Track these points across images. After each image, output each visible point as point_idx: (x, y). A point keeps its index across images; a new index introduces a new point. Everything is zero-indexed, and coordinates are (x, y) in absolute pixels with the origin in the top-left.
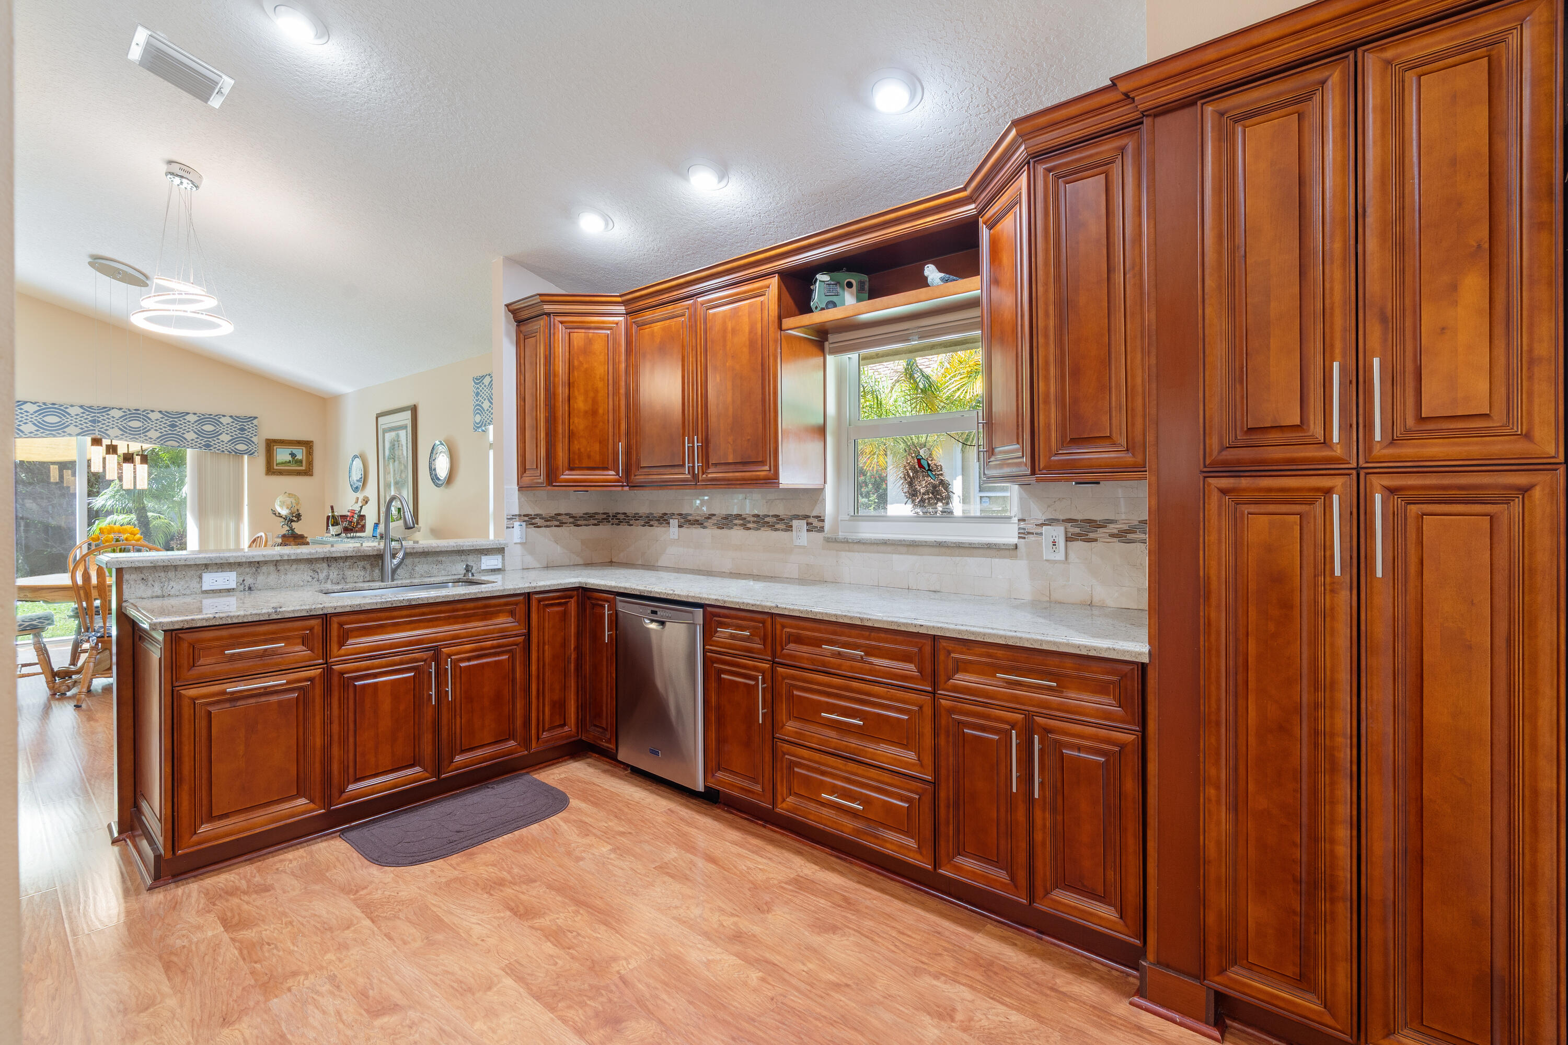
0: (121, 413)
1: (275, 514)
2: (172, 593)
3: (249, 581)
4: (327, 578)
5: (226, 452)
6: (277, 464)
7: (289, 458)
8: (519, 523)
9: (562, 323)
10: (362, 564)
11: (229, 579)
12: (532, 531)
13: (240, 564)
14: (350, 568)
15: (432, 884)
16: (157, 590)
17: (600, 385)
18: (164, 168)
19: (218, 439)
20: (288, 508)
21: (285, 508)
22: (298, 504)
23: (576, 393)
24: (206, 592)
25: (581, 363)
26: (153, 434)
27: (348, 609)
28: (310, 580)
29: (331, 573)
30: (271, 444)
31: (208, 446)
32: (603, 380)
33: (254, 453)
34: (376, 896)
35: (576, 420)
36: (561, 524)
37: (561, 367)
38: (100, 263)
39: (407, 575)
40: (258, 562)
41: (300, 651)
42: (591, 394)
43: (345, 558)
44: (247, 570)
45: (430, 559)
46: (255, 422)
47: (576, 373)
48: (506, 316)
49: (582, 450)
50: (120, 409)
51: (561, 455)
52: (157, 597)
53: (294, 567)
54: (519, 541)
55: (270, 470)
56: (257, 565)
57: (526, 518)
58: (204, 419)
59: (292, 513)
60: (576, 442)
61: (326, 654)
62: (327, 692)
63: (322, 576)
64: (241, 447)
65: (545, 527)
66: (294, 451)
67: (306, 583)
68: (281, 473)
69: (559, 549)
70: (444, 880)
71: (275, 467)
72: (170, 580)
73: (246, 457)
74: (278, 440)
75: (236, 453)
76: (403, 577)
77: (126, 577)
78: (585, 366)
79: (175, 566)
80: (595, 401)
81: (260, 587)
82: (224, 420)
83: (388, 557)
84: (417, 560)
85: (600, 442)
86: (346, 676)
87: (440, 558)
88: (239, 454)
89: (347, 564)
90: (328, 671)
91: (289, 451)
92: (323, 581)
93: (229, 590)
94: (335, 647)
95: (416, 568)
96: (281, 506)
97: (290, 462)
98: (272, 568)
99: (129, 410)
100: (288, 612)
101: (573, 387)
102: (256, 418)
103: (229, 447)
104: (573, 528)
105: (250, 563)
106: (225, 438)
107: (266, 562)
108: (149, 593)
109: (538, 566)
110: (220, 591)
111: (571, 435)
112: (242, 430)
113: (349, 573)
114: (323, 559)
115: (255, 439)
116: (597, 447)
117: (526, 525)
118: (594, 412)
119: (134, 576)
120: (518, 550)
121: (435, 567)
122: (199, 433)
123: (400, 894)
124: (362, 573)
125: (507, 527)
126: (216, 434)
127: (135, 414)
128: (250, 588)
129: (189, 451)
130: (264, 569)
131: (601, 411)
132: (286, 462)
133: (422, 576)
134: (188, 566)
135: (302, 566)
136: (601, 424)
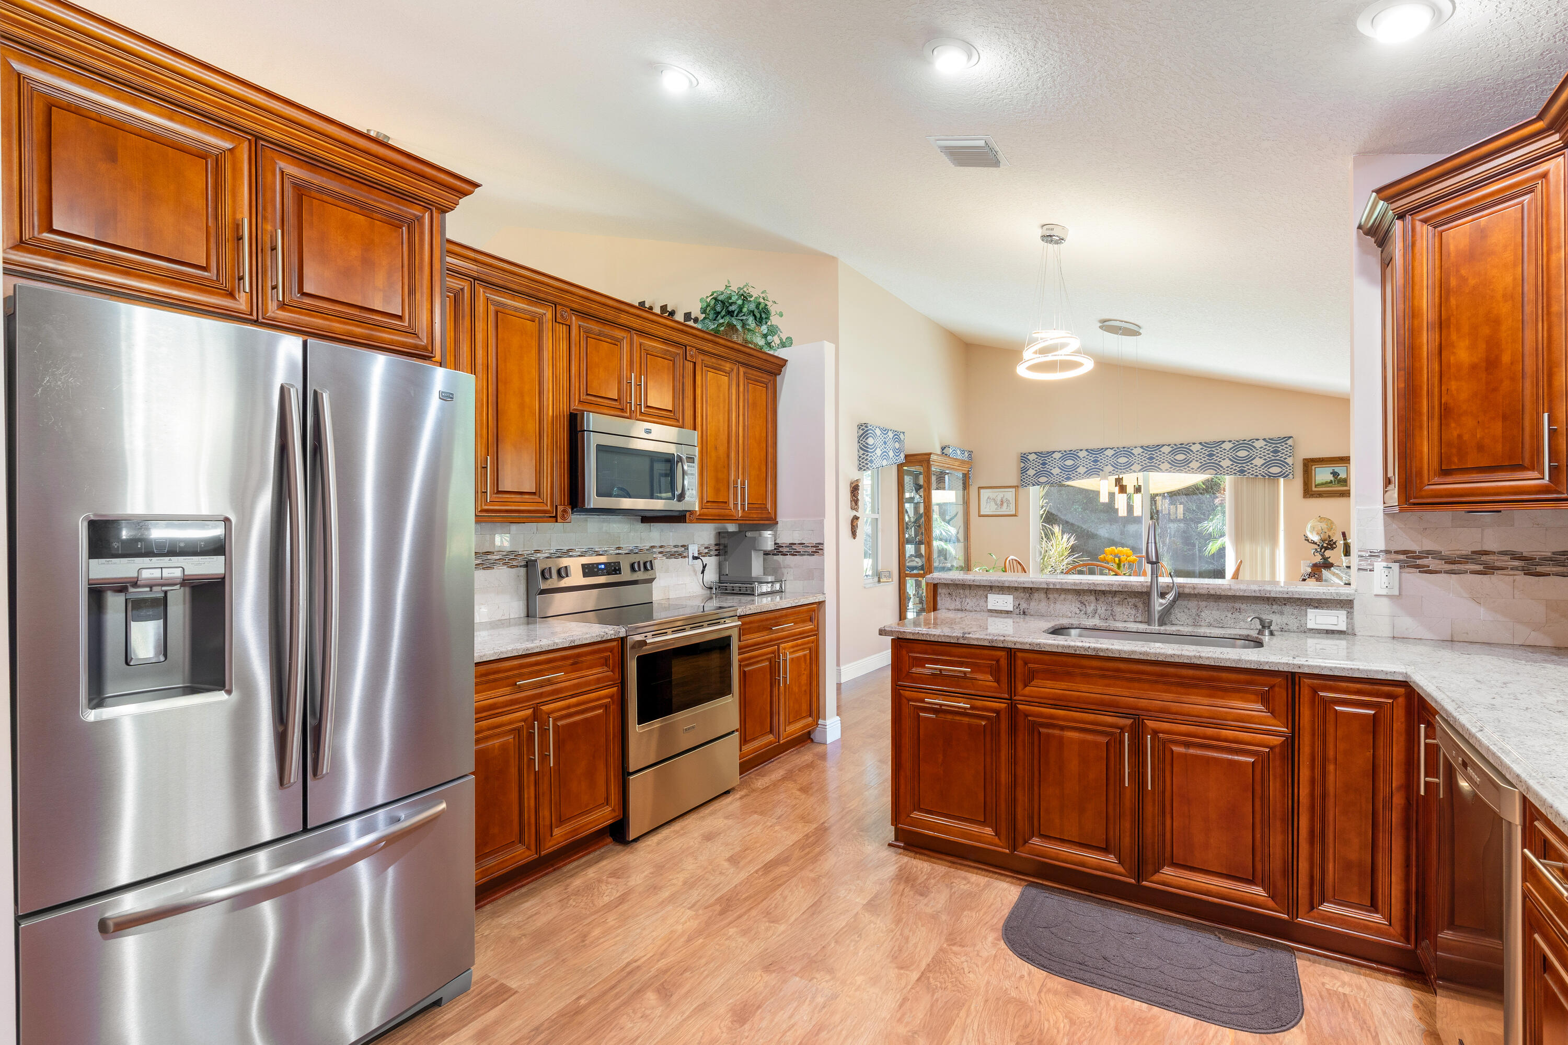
0: (1169, 449)
1: (1308, 540)
2: (967, 608)
3: (1024, 606)
4: (1095, 612)
5: (1260, 476)
6: (1316, 486)
7: (1331, 478)
8: (1385, 564)
9: (1425, 221)
10: (1132, 601)
11: (1005, 602)
12: (1415, 578)
13: (1016, 589)
14: (1119, 604)
15: (1001, 988)
16: (958, 604)
17: (1504, 309)
18: (1039, 232)
19: (1252, 464)
20: (1318, 534)
21: (1315, 533)
22: (1330, 529)
23: (1454, 337)
24: (991, 611)
25: (1464, 280)
26: (1195, 465)
27: (1027, 647)
28: (1078, 612)
29: (1099, 608)
30: (1309, 464)
31: (1242, 472)
32: (1512, 297)
33: (1288, 475)
34: (956, 960)
35: (1453, 385)
36: (1489, 570)
37: (1426, 301)
38: (1107, 326)
39: (1190, 621)
40: (1031, 588)
41: (986, 679)
42: (1486, 331)
43: (1114, 593)
44: (1022, 595)
45: (1223, 605)
46: (1290, 442)
47: (1453, 301)
48: (1360, 244)
49: (1466, 437)
50: (1169, 445)
51: (1426, 448)
52: (958, 610)
53: (1063, 596)
54: (1384, 592)
55: (1309, 492)
56: (1030, 591)
57: (1402, 557)
58: (1239, 445)
59: (1323, 541)
60: (1453, 425)
61: (1012, 691)
62: (1013, 729)
63: (1090, 609)
64: (1275, 470)
65: (1447, 572)
66: (1337, 470)
67: (1074, 615)
68: (1320, 495)
69: (1482, 613)
70: (1014, 994)
71: (1314, 489)
72: (966, 597)
73: (1282, 480)
74: (1316, 459)
75: (1270, 476)
76: (1182, 623)
77: (940, 590)
78: (1472, 282)
79: (969, 585)
80: (1493, 345)
81: (1032, 613)
82: (1258, 444)
83: (1155, 595)
84: (1203, 604)
85: (1505, 418)
86: (1029, 718)
87: (1237, 605)
88: (1274, 477)
89: (1116, 599)
90: (1013, 709)
91: (1330, 470)
92: (1091, 615)
93: (1007, 612)
94: (1020, 686)
95: (1203, 614)
96: (1311, 532)
97: (1331, 482)
98: (1043, 596)
99: (1175, 445)
100: (974, 639)
101: (1449, 327)
102: (1290, 437)
103: (1263, 471)
104: (1521, 578)
105: (1024, 588)
106: (1258, 462)
107: (1038, 589)
108: (952, 607)
109: (1428, 635)
110: (1001, 612)
111: (1446, 413)
112: (1276, 452)
113: (1118, 609)
114: (1090, 591)
115: (1290, 461)
116: (1497, 428)
117: (1401, 567)
118: (1491, 363)
119: (944, 591)
120: (1385, 606)
121: (1229, 615)
122: (1235, 460)
123: (971, 975)
124: (1133, 612)
125: (1359, 569)
126: (1250, 459)
127: (1183, 448)
128: (1024, 613)
129: (1227, 477)
130: (1036, 595)
131: (1506, 358)
132: (1326, 483)
133: (1210, 625)
134: (979, 586)
135: (1070, 597)
136: (1506, 383)
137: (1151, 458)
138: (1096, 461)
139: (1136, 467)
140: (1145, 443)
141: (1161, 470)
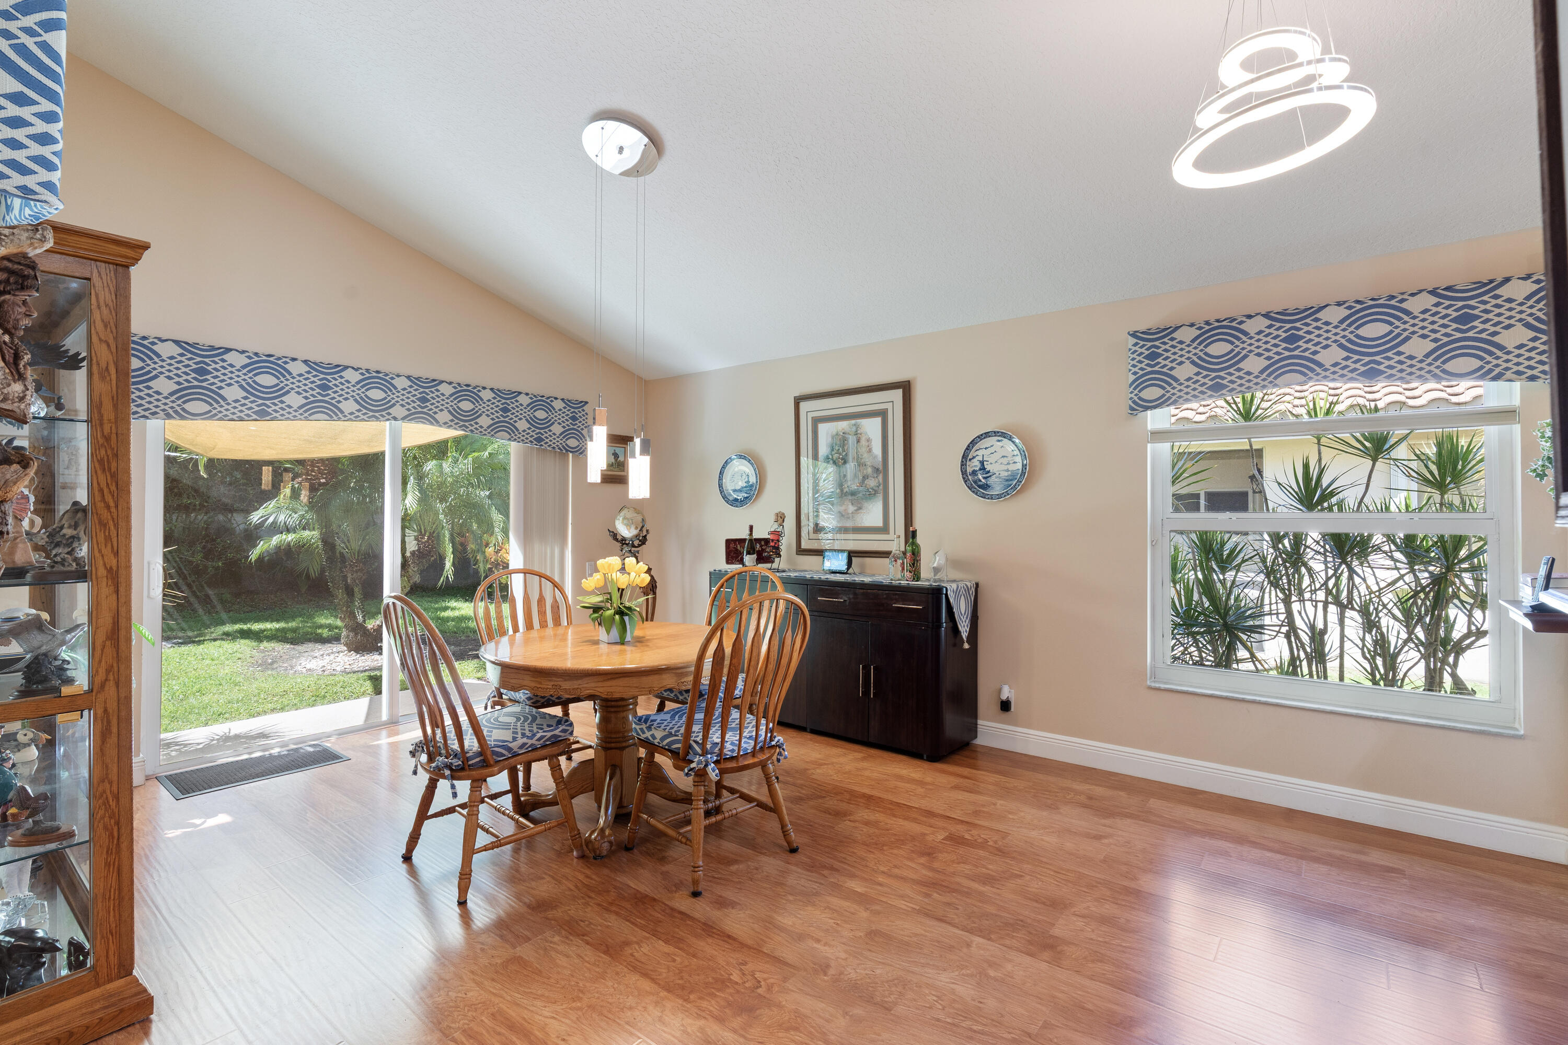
137: (424, 400)
138: (324, 387)
139: (398, 411)
140: (416, 374)
141: (437, 422)
